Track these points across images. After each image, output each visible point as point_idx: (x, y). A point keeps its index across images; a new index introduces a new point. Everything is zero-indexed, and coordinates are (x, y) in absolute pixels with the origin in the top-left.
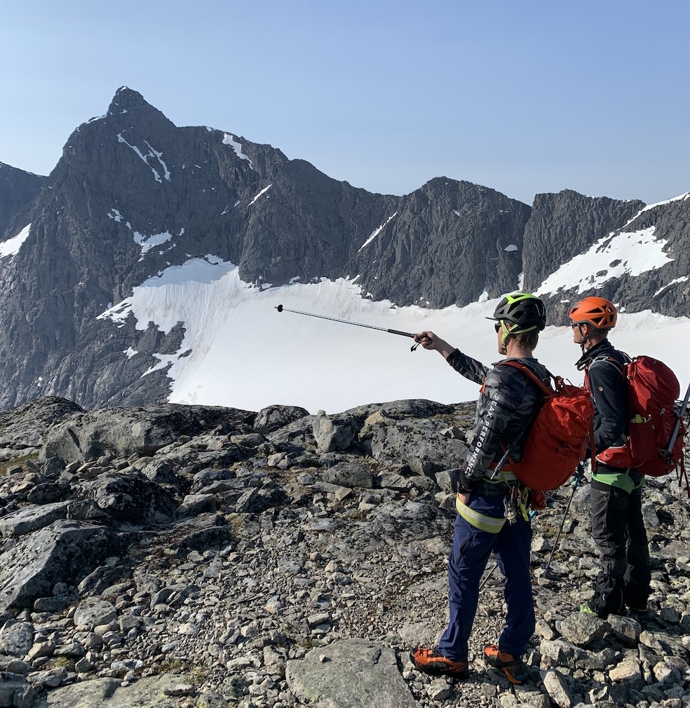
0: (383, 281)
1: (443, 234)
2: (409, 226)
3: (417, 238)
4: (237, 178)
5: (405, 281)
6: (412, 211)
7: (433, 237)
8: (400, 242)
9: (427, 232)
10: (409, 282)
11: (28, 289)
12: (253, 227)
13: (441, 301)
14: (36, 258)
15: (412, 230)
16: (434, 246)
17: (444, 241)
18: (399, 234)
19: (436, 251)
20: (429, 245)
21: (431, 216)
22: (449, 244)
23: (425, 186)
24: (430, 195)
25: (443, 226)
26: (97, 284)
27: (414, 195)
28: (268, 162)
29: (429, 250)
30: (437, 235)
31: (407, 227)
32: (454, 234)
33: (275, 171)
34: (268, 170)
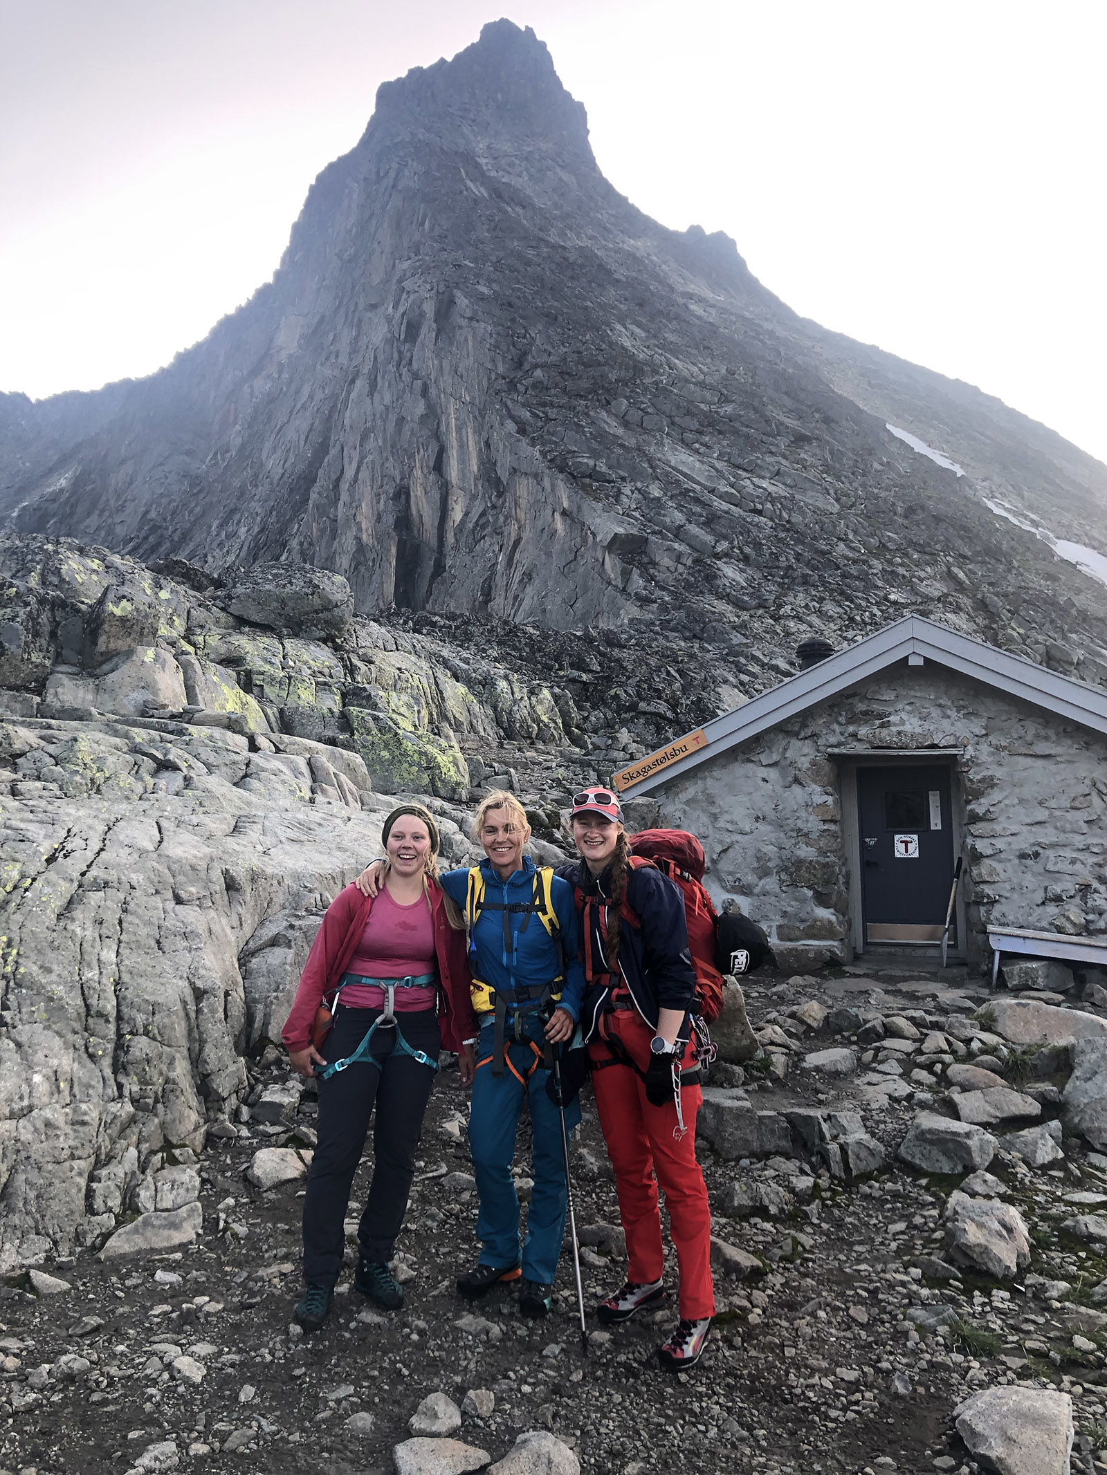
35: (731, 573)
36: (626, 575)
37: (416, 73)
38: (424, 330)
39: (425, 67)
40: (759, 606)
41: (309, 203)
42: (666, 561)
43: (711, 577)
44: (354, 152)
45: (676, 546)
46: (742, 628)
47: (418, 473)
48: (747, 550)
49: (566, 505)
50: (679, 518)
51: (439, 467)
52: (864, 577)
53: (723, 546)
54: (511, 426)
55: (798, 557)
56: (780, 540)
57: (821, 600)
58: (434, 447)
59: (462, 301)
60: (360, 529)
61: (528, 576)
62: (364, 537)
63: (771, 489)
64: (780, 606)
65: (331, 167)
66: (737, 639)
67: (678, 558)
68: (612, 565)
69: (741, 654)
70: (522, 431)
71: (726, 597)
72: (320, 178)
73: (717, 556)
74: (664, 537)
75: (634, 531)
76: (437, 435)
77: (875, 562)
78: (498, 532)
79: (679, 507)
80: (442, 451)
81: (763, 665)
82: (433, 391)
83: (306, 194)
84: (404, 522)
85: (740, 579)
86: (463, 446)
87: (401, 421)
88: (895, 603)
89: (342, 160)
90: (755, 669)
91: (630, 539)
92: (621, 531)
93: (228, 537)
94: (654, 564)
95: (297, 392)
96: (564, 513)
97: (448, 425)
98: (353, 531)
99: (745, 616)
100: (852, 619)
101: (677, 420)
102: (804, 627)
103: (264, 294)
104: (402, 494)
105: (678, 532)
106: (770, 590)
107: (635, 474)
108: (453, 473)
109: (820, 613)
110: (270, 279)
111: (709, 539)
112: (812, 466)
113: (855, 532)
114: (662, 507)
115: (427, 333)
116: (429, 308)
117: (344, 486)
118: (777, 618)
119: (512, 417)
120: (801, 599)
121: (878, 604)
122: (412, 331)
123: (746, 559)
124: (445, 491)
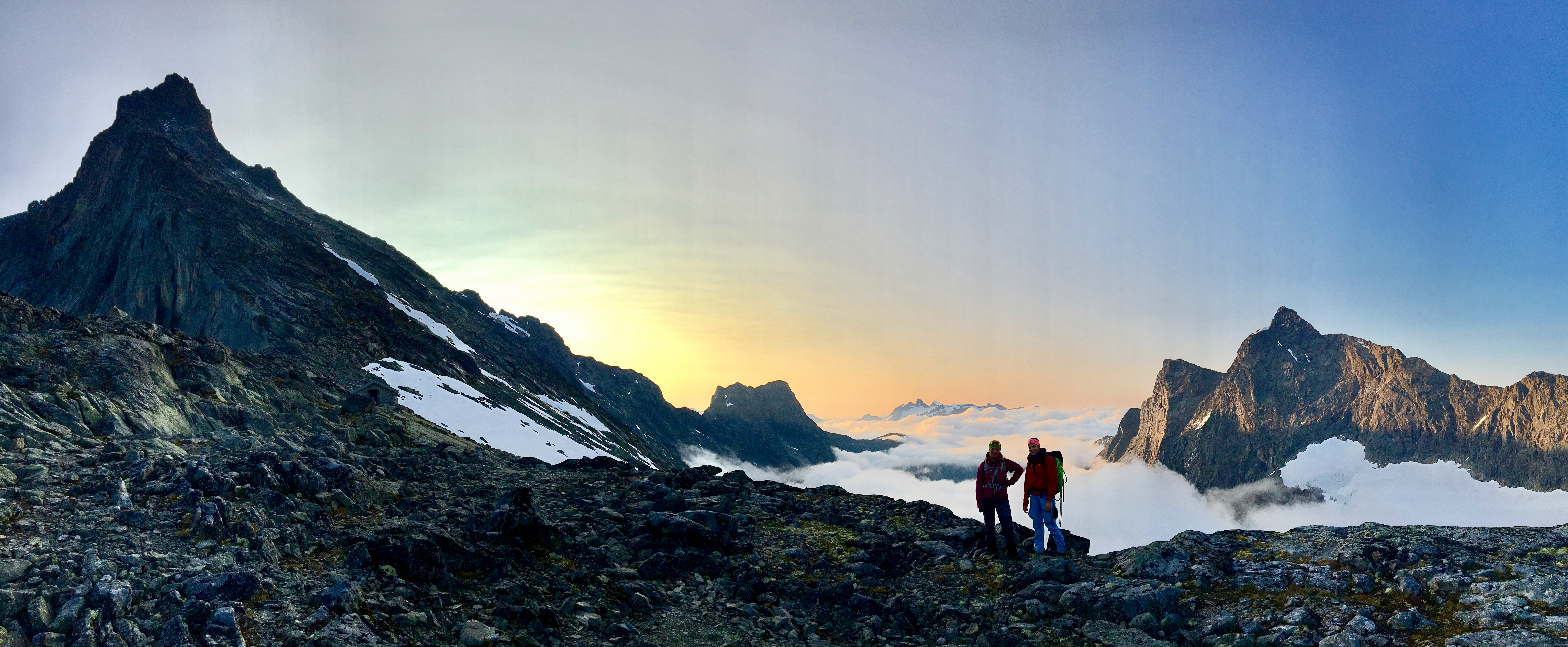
0: (1491, 462)
1: (1544, 421)
2: (1513, 413)
3: (1520, 423)
4: (1365, 372)
5: (1512, 463)
6: (1515, 400)
7: (1535, 423)
8: (1505, 427)
9: (1529, 418)
10: (1516, 464)
11: (1207, 457)
12: (1377, 412)
13: (1547, 483)
14: (1213, 433)
15: (1515, 417)
16: (1538, 431)
17: (1546, 427)
18: (1504, 420)
19: (1539, 436)
20: (1532, 430)
21: (1533, 406)
22: (1551, 430)
23: (1525, 379)
24: (1530, 386)
25: (1544, 414)
26: (1255, 455)
27: (1515, 387)
28: (1389, 359)
29: (1533, 436)
30: (1539, 423)
31: (1510, 414)
32: (1555, 421)
33: (1395, 366)
34: (1389, 366)
35: (298, 329)
36: (261, 330)
37: (135, 93)
38: (166, 224)
39: (140, 90)
40: (309, 341)
41: (90, 149)
42: (273, 325)
43: (291, 332)
44: (110, 129)
45: (277, 319)
46: (305, 349)
47: (164, 281)
48: (303, 320)
49: (236, 302)
50: (277, 309)
51: (173, 279)
52: (344, 330)
53: (295, 319)
54: (211, 271)
55: (320, 323)
56: (314, 317)
57: (331, 339)
58: (171, 271)
59: (183, 216)
60: (137, 301)
61: (221, 326)
62: (139, 305)
63: (309, 296)
64: (317, 341)
65: (100, 135)
66: (304, 353)
67: (279, 324)
68: (254, 325)
69: (308, 358)
70: (215, 273)
71: (298, 338)
72: (95, 139)
73: (291, 323)
74: (272, 316)
75: (262, 314)
76: (172, 267)
77: (347, 325)
78: (206, 309)
79: (276, 305)
80: (174, 273)
81: (315, 362)
82: (170, 250)
83: (89, 145)
84: (158, 300)
85: (301, 331)
86: (183, 272)
87: (157, 260)
88: (355, 339)
89: (105, 131)
90: (313, 364)
91: (261, 317)
92: (257, 314)
93: (64, 299)
94: (269, 325)
95: (95, 236)
96: (236, 305)
97: (177, 263)
98: (134, 303)
99: (305, 345)
100: (341, 345)
101: (271, 269)
102: (326, 349)
103: (68, 187)
104: (157, 289)
105: (277, 314)
106: (313, 336)
107: (259, 292)
108: (179, 282)
109: (330, 344)
110: (72, 181)
111: (289, 317)
112: (323, 287)
113: (340, 313)
114: (271, 304)
115: (167, 226)
116: (168, 218)
117: (130, 283)
118: (317, 346)
119: (211, 267)
120: (324, 339)
121: (350, 340)
122: (160, 224)
123: (303, 324)
124: (176, 288)
